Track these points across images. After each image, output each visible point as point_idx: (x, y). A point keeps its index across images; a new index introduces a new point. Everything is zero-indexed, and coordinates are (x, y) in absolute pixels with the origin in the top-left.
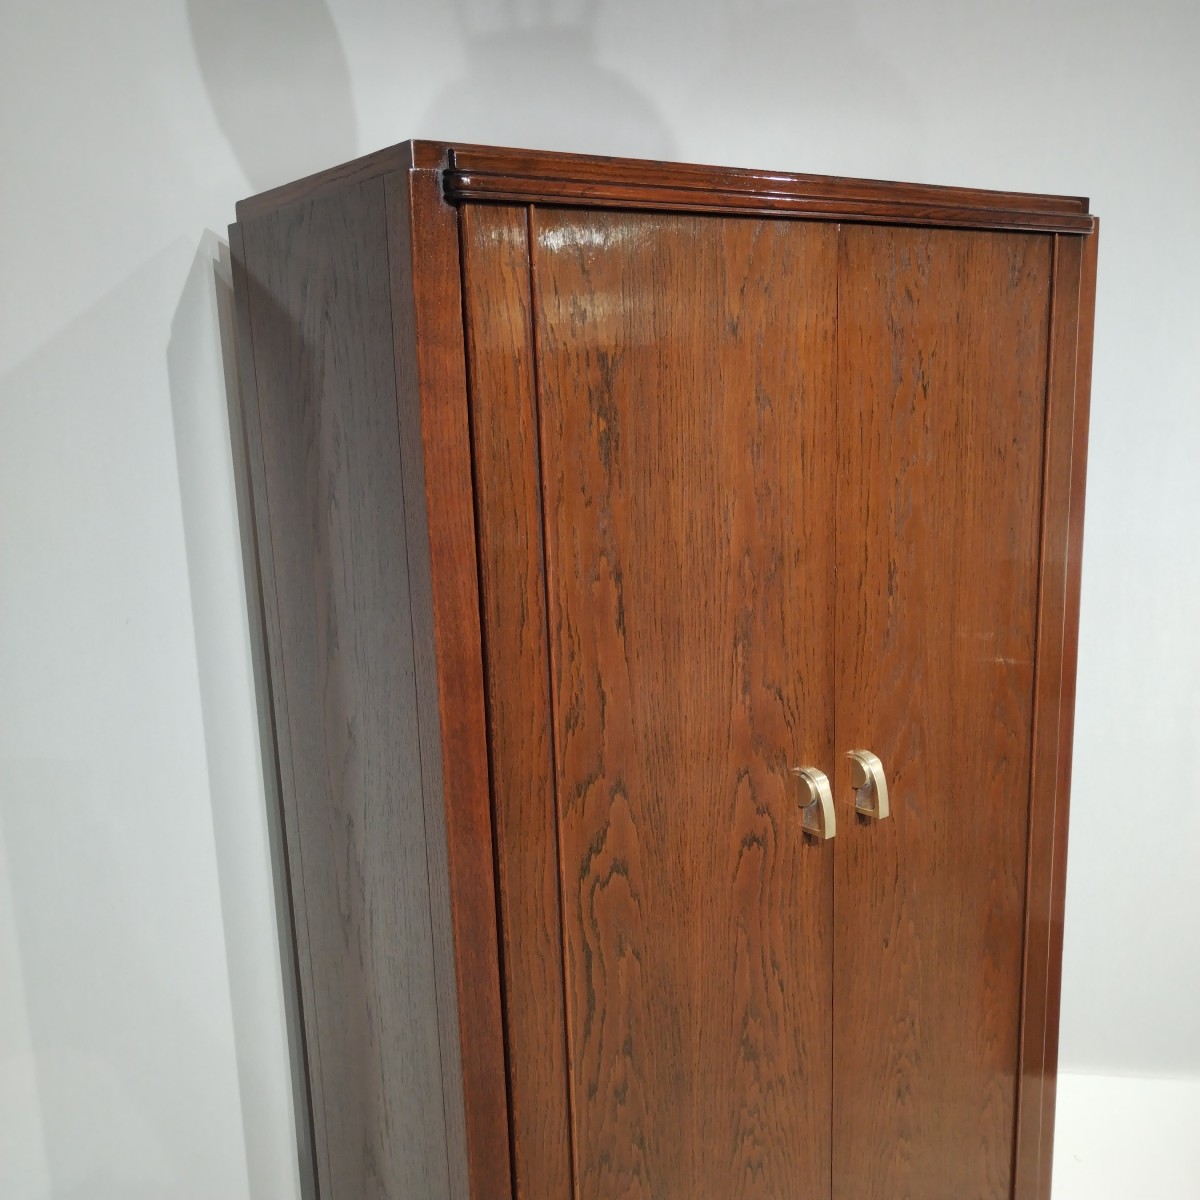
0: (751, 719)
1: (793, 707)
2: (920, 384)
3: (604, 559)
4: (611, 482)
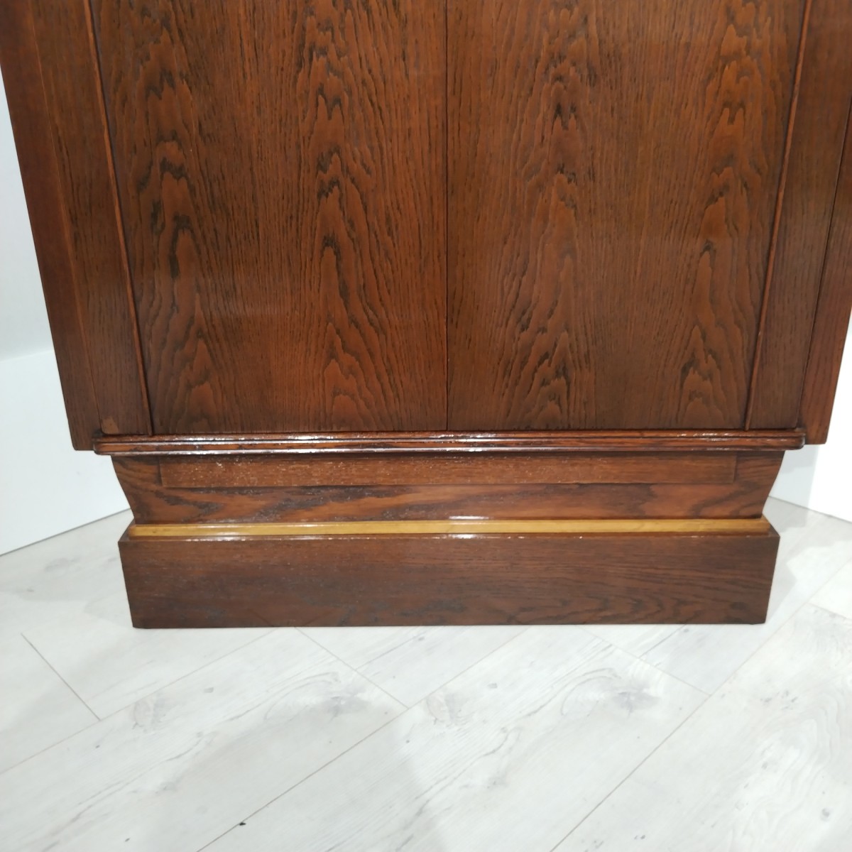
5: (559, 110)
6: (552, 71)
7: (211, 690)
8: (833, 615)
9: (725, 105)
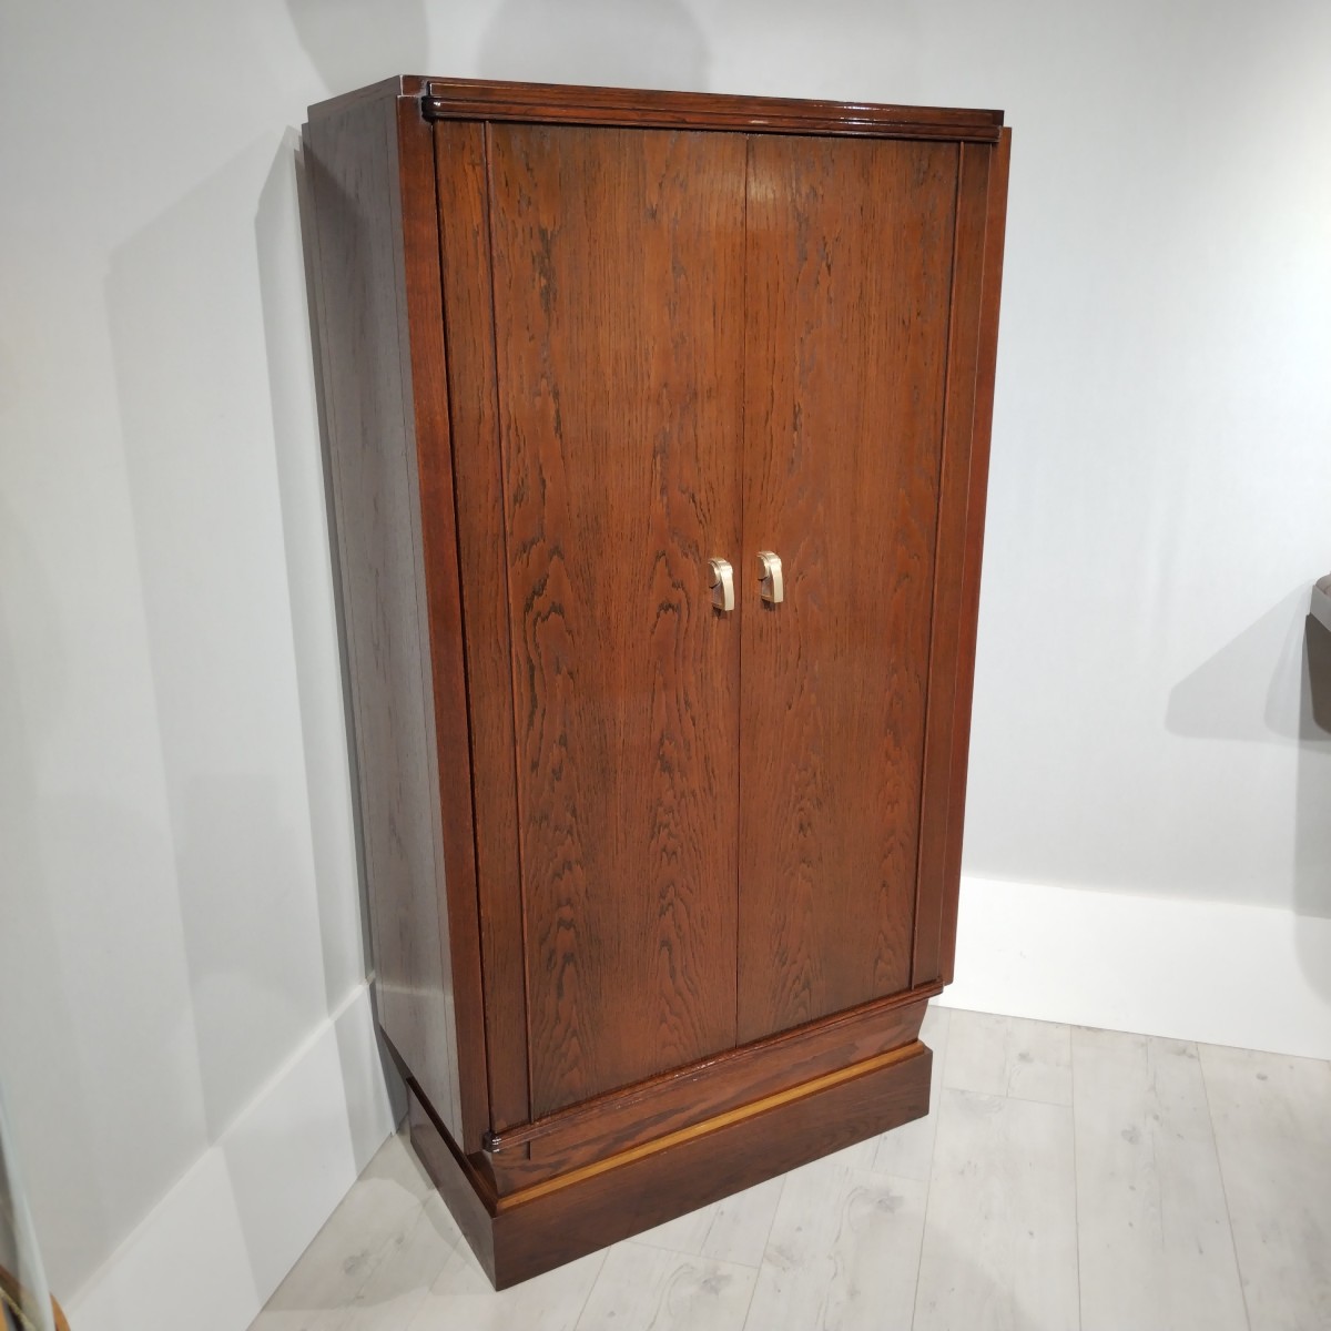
0: (668, 514)
1: (706, 510)
2: (824, 264)
3: (544, 382)
4: (550, 325)
9: (888, 803)
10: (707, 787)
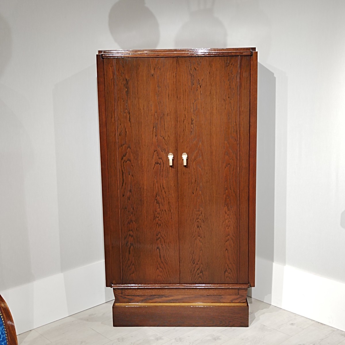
0: (157, 142)
1: (167, 141)
2: (199, 85)
5: (198, 227)
6: (197, 221)
7: (132, 337)
8: (264, 326)
9: (227, 226)
10: (169, 210)
